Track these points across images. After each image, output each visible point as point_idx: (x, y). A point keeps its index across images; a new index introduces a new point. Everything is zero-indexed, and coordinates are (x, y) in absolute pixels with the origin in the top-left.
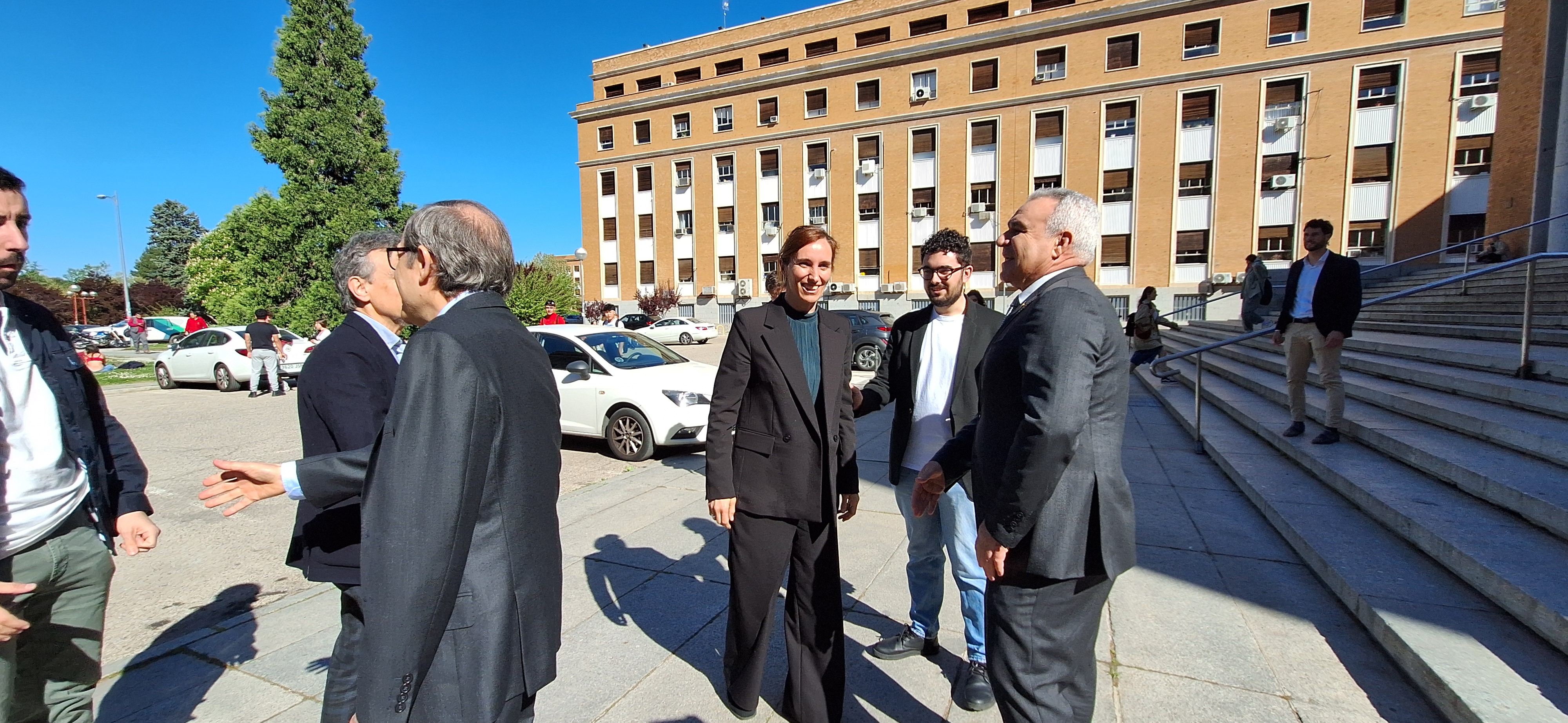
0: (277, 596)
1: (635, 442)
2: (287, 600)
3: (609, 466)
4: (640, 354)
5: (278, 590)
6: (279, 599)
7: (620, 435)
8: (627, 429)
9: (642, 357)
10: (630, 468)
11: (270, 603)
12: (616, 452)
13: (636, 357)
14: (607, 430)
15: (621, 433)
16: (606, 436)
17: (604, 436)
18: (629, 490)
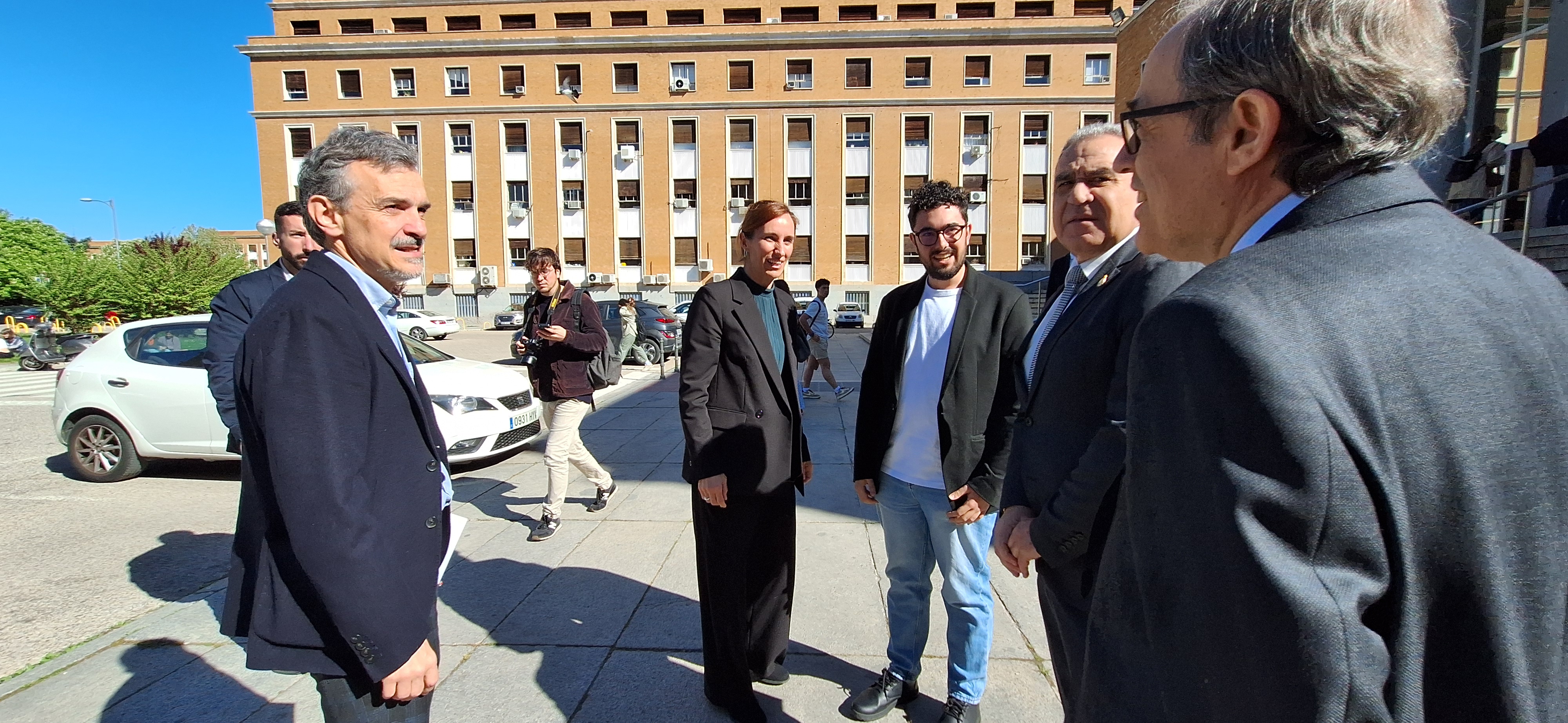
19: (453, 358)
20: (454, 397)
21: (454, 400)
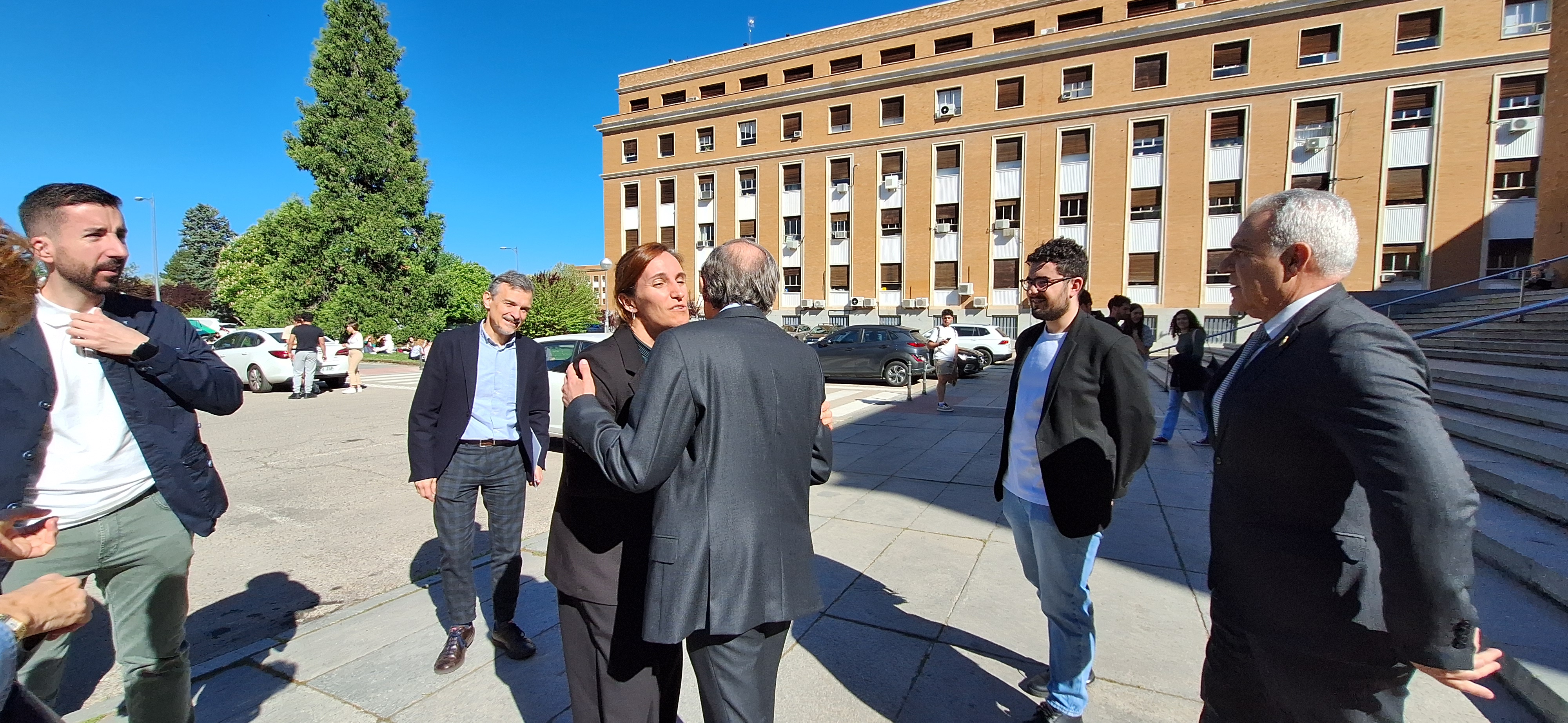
0: (334, 606)
2: (346, 611)
5: (334, 600)
6: (336, 610)
11: (328, 613)
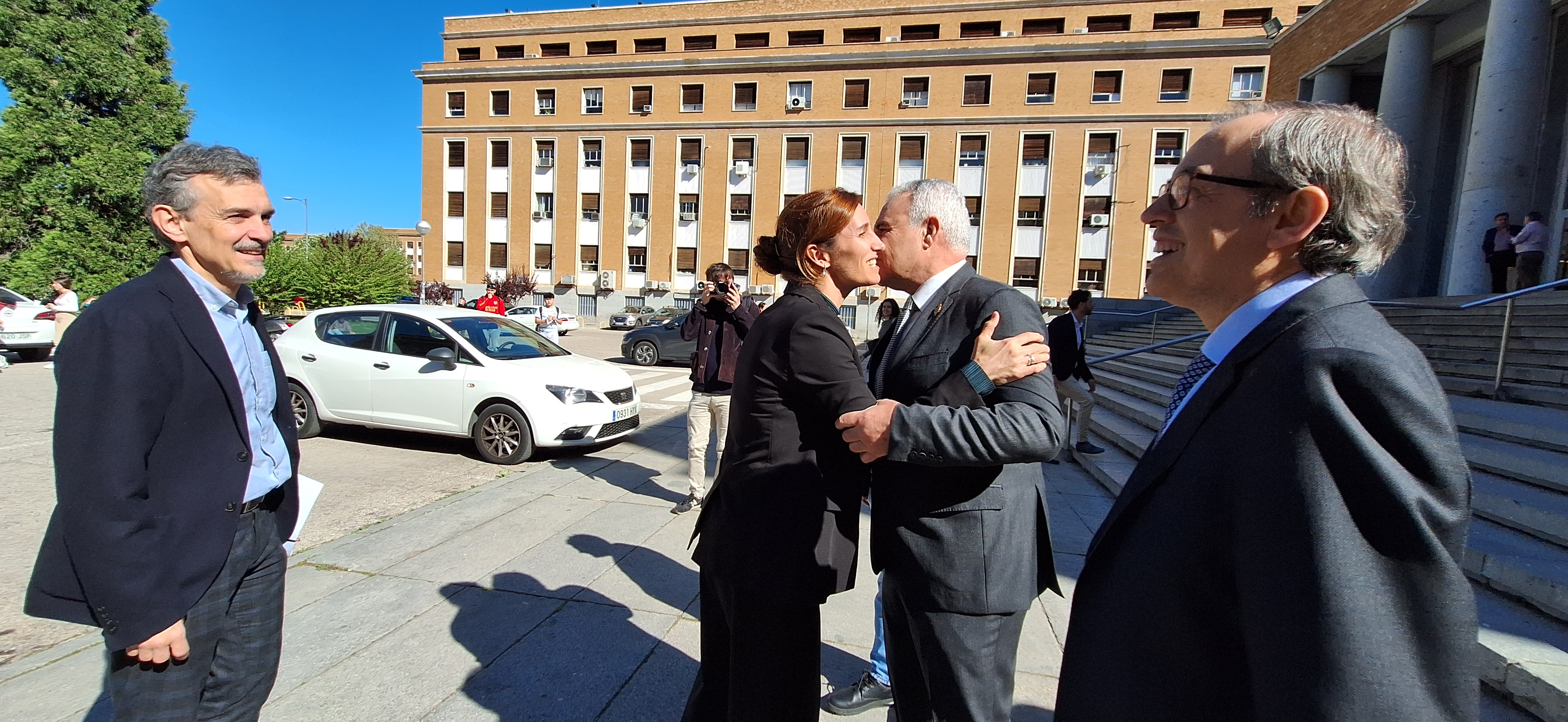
1: (508, 443)
3: (476, 470)
4: (514, 343)
7: (492, 434)
8: (500, 428)
9: (516, 347)
10: (505, 473)
12: (485, 453)
13: (509, 347)
14: (474, 428)
15: (492, 432)
16: (473, 435)
17: (470, 436)
18: (509, 500)
19: (570, 354)
20: (568, 388)
21: (568, 391)
